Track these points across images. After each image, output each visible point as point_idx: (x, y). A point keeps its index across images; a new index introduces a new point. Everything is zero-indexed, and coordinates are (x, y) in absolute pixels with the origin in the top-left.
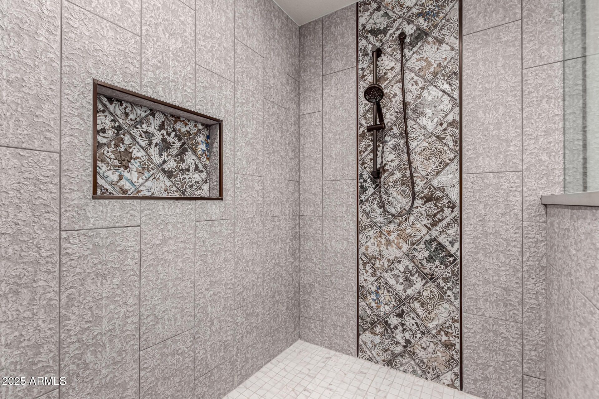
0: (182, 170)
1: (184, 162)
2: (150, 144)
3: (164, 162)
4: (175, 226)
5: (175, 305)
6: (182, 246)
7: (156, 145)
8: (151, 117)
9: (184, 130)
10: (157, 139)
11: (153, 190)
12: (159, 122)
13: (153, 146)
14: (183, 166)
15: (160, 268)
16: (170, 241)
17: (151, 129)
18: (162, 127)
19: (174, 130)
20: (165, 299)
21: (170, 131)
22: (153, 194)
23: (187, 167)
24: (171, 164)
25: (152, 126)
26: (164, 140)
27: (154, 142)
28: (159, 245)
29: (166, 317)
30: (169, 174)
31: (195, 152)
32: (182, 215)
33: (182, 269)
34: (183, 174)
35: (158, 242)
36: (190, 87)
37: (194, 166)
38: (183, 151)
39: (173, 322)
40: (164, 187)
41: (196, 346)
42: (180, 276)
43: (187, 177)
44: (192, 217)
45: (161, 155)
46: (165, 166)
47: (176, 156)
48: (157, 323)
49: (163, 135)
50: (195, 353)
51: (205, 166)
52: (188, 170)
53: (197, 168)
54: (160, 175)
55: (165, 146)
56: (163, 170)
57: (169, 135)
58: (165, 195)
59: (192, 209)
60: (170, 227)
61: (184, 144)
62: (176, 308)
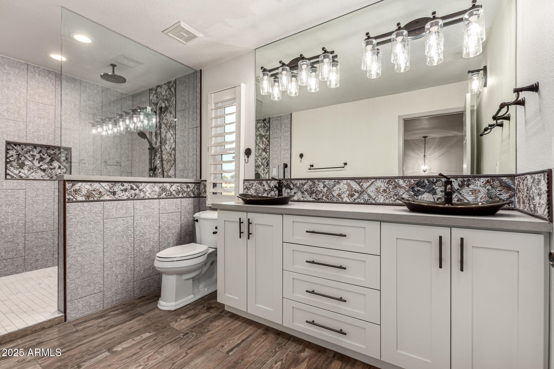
0: (51, 168)
1: (52, 165)
2: (34, 159)
3: (41, 166)
4: (43, 190)
5: (43, 220)
6: (47, 198)
7: (37, 159)
8: (34, 149)
9: (52, 152)
10: (38, 156)
11: (35, 177)
12: (38, 151)
13: (35, 160)
14: (52, 167)
15: (35, 205)
16: (40, 196)
17: (35, 154)
18: (40, 152)
19: (47, 153)
20: (37, 217)
21: (44, 153)
22: (35, 178)
23: (54, 167)
24: (45, 166)
25: (35, 152)
26: (41, 157)
27: (36, 158)
28: (35, 197)
29: (38, 224)
30: (44, 170)
31: (58, 161)
32: (47, 186)
33: (46, 207)
34: (51, 170)
35: (34, 196)
36: (52, 137)
37: (58, 167)
38: (52, 161)
39: (41, 226)
40: (41, 175)
41: (54, 238)
42: (46, 209)
43: (54, 171)
44: (53, 187)
45: (39, 163)
46: (41, 167)
47: (48, 163)
48: (34, 225)
49: (40, 155)
50: (54, 240)
51: (65, 167)
52: (55, 168)
53: (60, 167)
54: (39, 171)
55: (42, 159)
56: (41, 169)
57: (44, 155)
58: (42, 178)
59: (52, 184)
60: (40, 190)
61: (52, 158)
62: (43, 221)
